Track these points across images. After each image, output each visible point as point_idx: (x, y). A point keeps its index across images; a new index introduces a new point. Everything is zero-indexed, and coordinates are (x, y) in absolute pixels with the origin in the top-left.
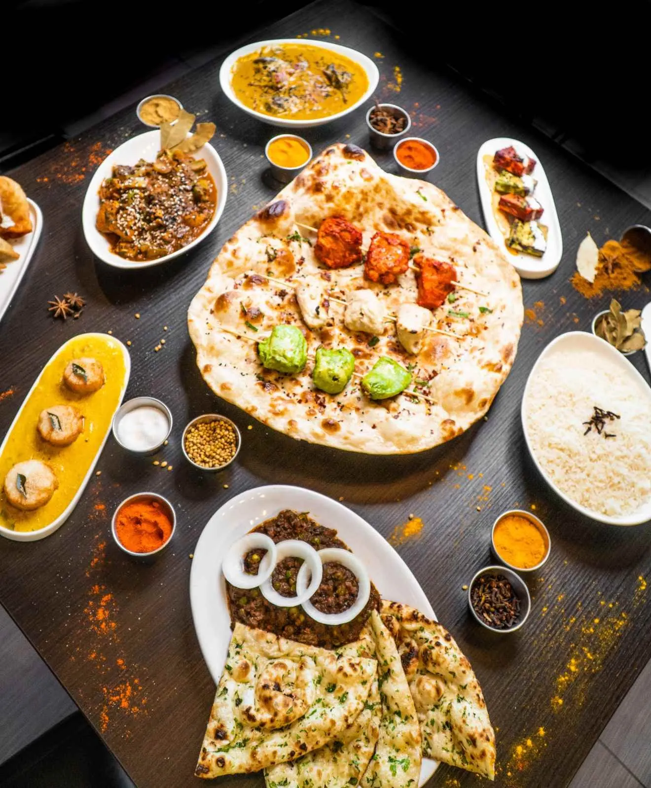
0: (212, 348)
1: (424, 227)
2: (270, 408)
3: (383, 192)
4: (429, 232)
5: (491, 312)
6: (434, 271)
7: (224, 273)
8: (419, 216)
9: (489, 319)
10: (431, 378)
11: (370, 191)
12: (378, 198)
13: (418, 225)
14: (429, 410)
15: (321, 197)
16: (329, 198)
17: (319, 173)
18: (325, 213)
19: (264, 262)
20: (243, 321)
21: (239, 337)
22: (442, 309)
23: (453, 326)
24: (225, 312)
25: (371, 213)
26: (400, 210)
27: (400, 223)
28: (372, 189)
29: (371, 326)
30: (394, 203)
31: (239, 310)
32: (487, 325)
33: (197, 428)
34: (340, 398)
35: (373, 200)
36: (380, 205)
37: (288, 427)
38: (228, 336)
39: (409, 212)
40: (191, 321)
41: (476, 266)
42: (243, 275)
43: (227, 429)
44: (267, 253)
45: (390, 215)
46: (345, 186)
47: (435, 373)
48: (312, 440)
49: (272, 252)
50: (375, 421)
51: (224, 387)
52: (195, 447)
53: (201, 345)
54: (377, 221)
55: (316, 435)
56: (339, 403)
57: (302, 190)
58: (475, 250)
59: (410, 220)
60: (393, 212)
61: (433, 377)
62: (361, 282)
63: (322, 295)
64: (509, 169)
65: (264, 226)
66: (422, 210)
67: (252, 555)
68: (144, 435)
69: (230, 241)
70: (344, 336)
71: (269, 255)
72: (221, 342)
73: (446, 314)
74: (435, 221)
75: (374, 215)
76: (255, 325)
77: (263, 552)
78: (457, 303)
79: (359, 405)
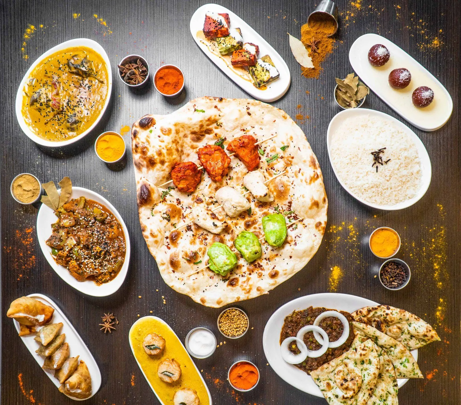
0: (194, 289)
1: (215, 125)
2: (244, 291)
3: (181, 129)
4: (220, 126)
5: (288, 146)
6: (243, 148)
7: (157, 248)
8: (208, 123)
9: (290, 151)
10: (290, 206)
11: (176, 137)
12: (181, 134)
13: (210, 127)
14: (304, 224)
15: (158, 166)
16: (163, 162)
17: (144, 153)
18: (168, 170)
19: (167, 224)
20: (192, 264)
21: (198, 273)
22: (262, 162)
23: (275, 167)
24: (180, 267)
25: (184, 144)
26: (197, 129)
27: (201, 134)
28: (175, 135)
29: (244, 209)
30: (191, 129)
31: (185, 261)
32: (292, 156)
33: (221, 322)
34: (264, 256)
35: (180, 138)
36: (185, 136)
37: (259, 292)
38: (193, 277)
39: (202, 126)
40: (172, 286)
41: (257, 122)
42: (165, 239)
43: (232, 312)
44: (164, 218)
45: (193, 136)
46: (163, 148)
47: (290, 203)
48: (272, 288)
49: (165, 216)
50: (289, 254)
51: (219, 303)
52: (229, 330)
53: (188, 292)
54: (190, 144)
55: (273, 284)
56: (266, 259)
57: (144, 169)
58: (249, 114)
59: (205, 128)
60: (193, 133)
61: (291, 205)
62: (214, 185)
63: (207, 213)
64: (219, 36)
65: (148, 206)
66: (206, 119)
67: (291, 346)
68: (206, 345)
69: (144, 230)
70: (235, 221)
71: (166, 218)
72: (194, 283)
73: (266, 163)
74: (218, 117)
75: (187, 144)
76: (199, 260)
77: (294, 342)
78: (266, 152)
79: (275, 253)
